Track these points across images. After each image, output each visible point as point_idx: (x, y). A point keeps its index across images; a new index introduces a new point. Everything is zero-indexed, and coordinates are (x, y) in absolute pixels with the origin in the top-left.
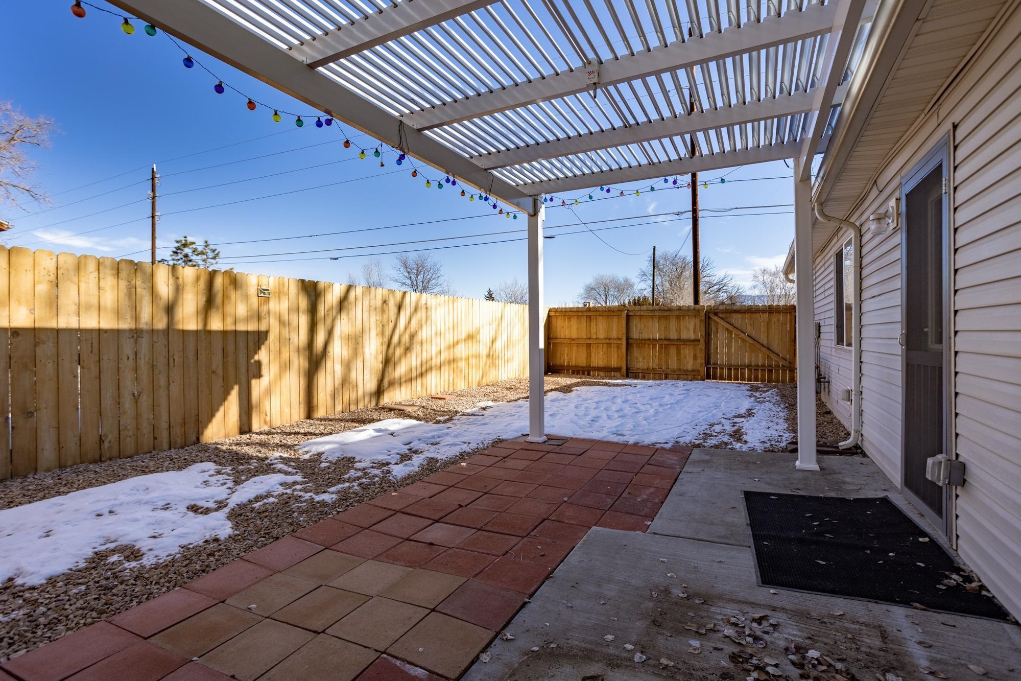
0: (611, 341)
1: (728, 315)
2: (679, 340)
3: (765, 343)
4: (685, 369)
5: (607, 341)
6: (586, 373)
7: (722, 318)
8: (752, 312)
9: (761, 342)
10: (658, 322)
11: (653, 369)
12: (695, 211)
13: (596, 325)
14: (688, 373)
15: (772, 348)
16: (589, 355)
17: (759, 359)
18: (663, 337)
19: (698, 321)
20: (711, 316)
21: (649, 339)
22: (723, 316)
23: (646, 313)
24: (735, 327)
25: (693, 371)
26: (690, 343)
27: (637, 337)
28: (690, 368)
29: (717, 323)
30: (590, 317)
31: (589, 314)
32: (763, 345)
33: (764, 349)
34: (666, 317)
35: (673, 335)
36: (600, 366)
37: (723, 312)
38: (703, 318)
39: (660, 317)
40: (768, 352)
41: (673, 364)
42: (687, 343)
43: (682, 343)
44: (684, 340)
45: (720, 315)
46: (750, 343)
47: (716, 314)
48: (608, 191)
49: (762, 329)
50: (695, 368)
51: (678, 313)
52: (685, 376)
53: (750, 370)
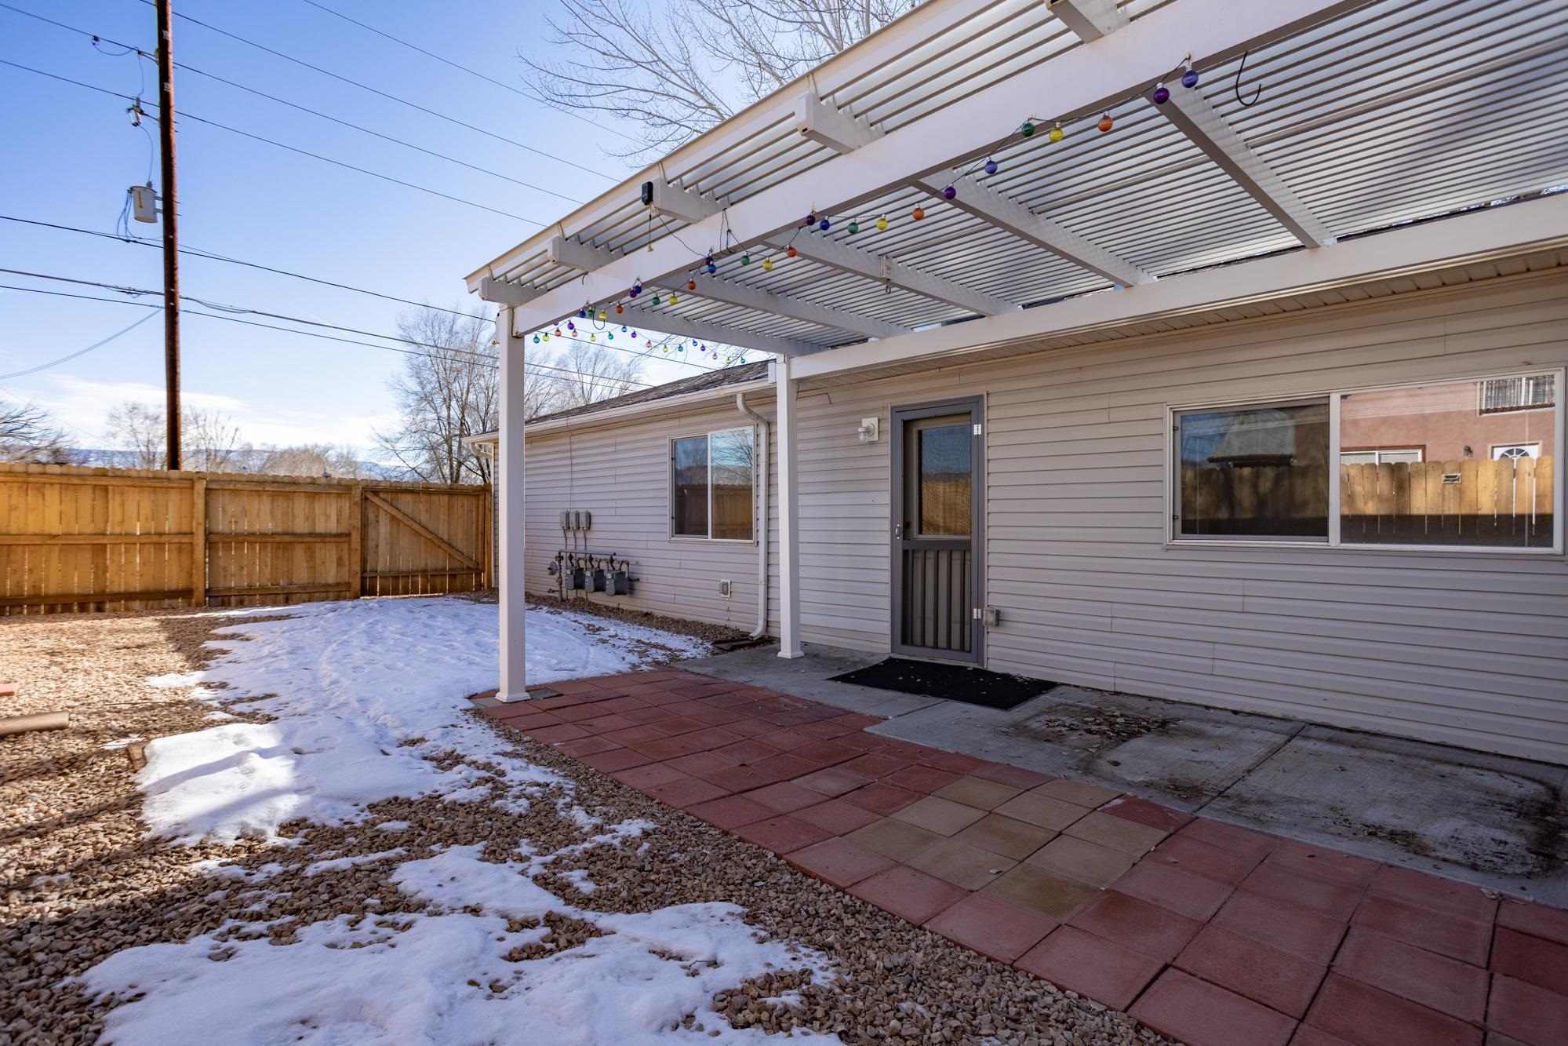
0: (164, 539)
1: (394, 495)
2: (312, 534)
3: (446, 538)
4: (323, 581)
5: (155, 539)
6: (92, 606)
7: (384, 500)
8: (430, 493)
9: (440, 536)
10: (272, 503)
11: (262, 587)
12: (171, 296)
13: (123, 504)
14: (330, 589)
15: (454, 545)
16: (101, 569)
17: (437, 560)
18: (280, 530)
19: (346, 504)
20: (370, 496)
21: (254, 534)
22: (388, 497)
23: (247, 487)
24: (405, 514)
25: (338, 584)
26: (332, 539)
27: (227, 530)
28: (331, 580)
29: (378, 507)
30: (105, 489)
31: (104, 482)
32: (444, 541)
33: (444, 546)
34: (288, 496)
35: (301, 526)
36: (132, 590)
37: (387, 491)
38: (357, 499)
39: (274, 495)
40: (450, 550)
41: (302, 576)
42: (328, 539)
43: (319, 540)
44: (321, 535)
45: (382, 495)
46: (426, 538)
47: (376, 493)
48: (634, 335)
49: (442, 517)
50: (339, 580)
51: (310, 489)
52: (324, 595)
53: (425, 577)
